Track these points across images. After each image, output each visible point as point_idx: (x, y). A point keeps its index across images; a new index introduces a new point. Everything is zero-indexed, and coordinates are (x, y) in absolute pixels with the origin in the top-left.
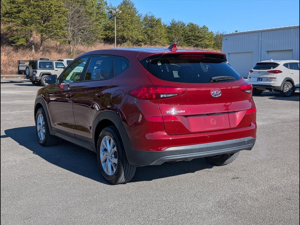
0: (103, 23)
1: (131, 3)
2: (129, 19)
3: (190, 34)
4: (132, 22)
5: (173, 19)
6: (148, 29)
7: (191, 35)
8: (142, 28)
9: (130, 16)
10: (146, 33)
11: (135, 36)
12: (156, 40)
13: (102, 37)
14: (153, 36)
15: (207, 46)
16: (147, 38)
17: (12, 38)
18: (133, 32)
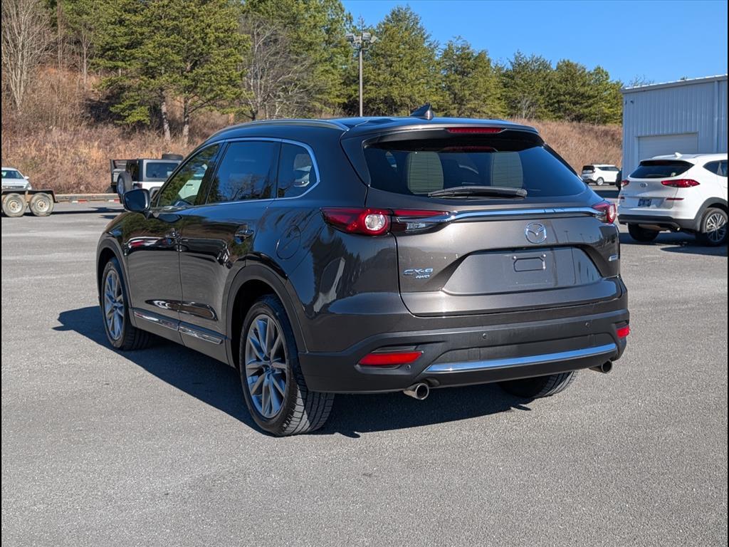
0: (341, 67)
1: (411, 14)
2: (404, 55)
3: (562, 88)
4: (412, 63)
5: (519, 53)
6: (452, 77)
7: (564, 92)
8: (439, 76)
9: (409, 49)
10: (449, 88)
11: (421, 96)
12: (473, 106)
13: (338, 100)
14: (464, 95)
15: (605, 119)
16: (450, 102)
17: (117, 108)
18: (415, 87)
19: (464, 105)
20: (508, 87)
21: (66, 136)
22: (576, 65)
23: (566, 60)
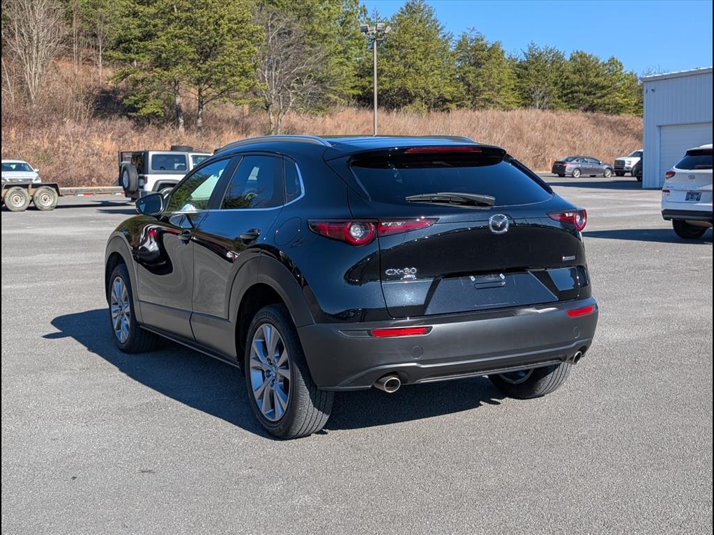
0: (355, 59)
1: (425, 7)
2: (419, 46)
3: (576, 78)
4: (426, 54)
5: (533, 44)
6: (467, 69)
7: (578, 82)
8: (454, 67)
9: (423, 41)
10: (463, 79)
11: (435, 87)
12: (487, 97)
13: (352, 92)
14: (479, 87)
15: (618, 109)
16: (464, 93)
17: (131, 100)
18: (429, 78)
19: (478, 96)
20: (521, 78)
21: (80, 129)
22: (590, 56)
23: (579, 51)
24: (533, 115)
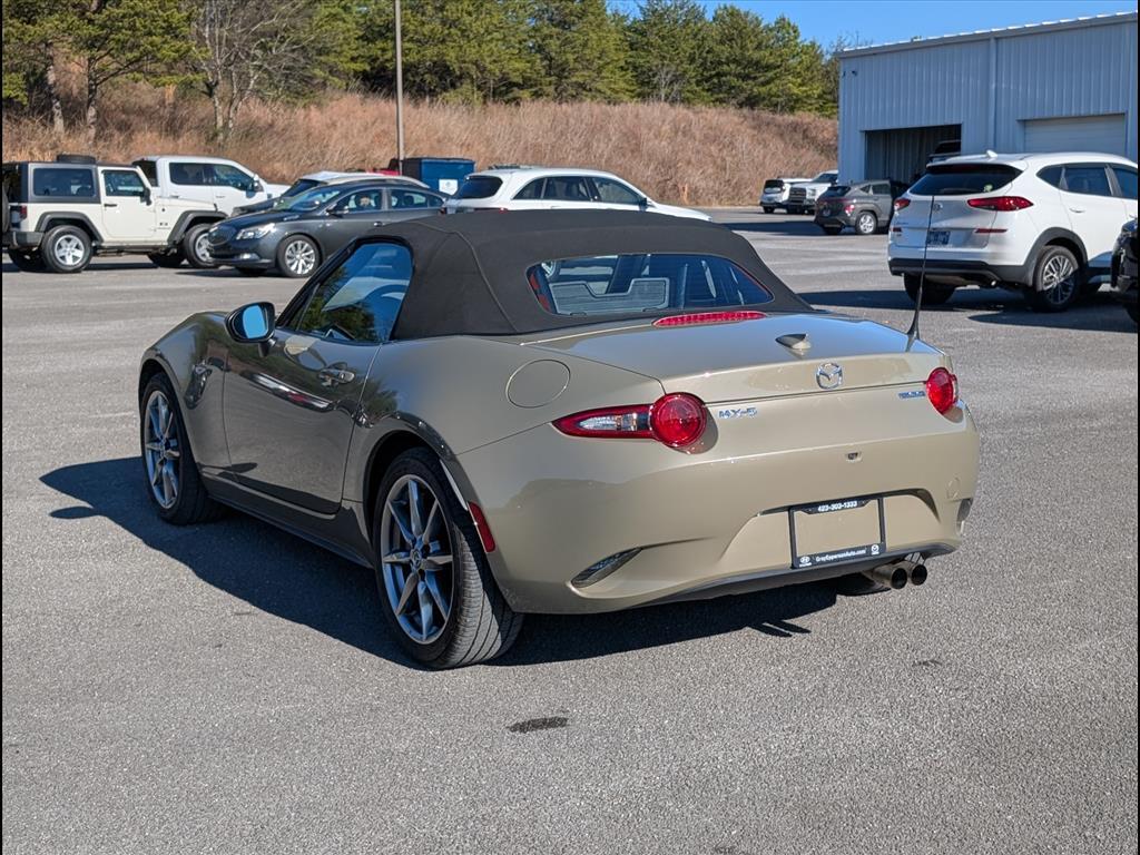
0: (358, 9)
3: (724, 51)
4: (479, 5)
6: (546, 31)
7: (727, 58)
8: (523, 28)
10: (540, 49)
11: (495, 61)
12: (581, 80)
13: (358, 66)
14: (567, 62)
15: (793, 104)
16: (543, 72)
18: (484, 46)
19: (566, 78)
20: (636, 50)
22: (747, 14)
23: (728, 6)
24: (657, 113)
